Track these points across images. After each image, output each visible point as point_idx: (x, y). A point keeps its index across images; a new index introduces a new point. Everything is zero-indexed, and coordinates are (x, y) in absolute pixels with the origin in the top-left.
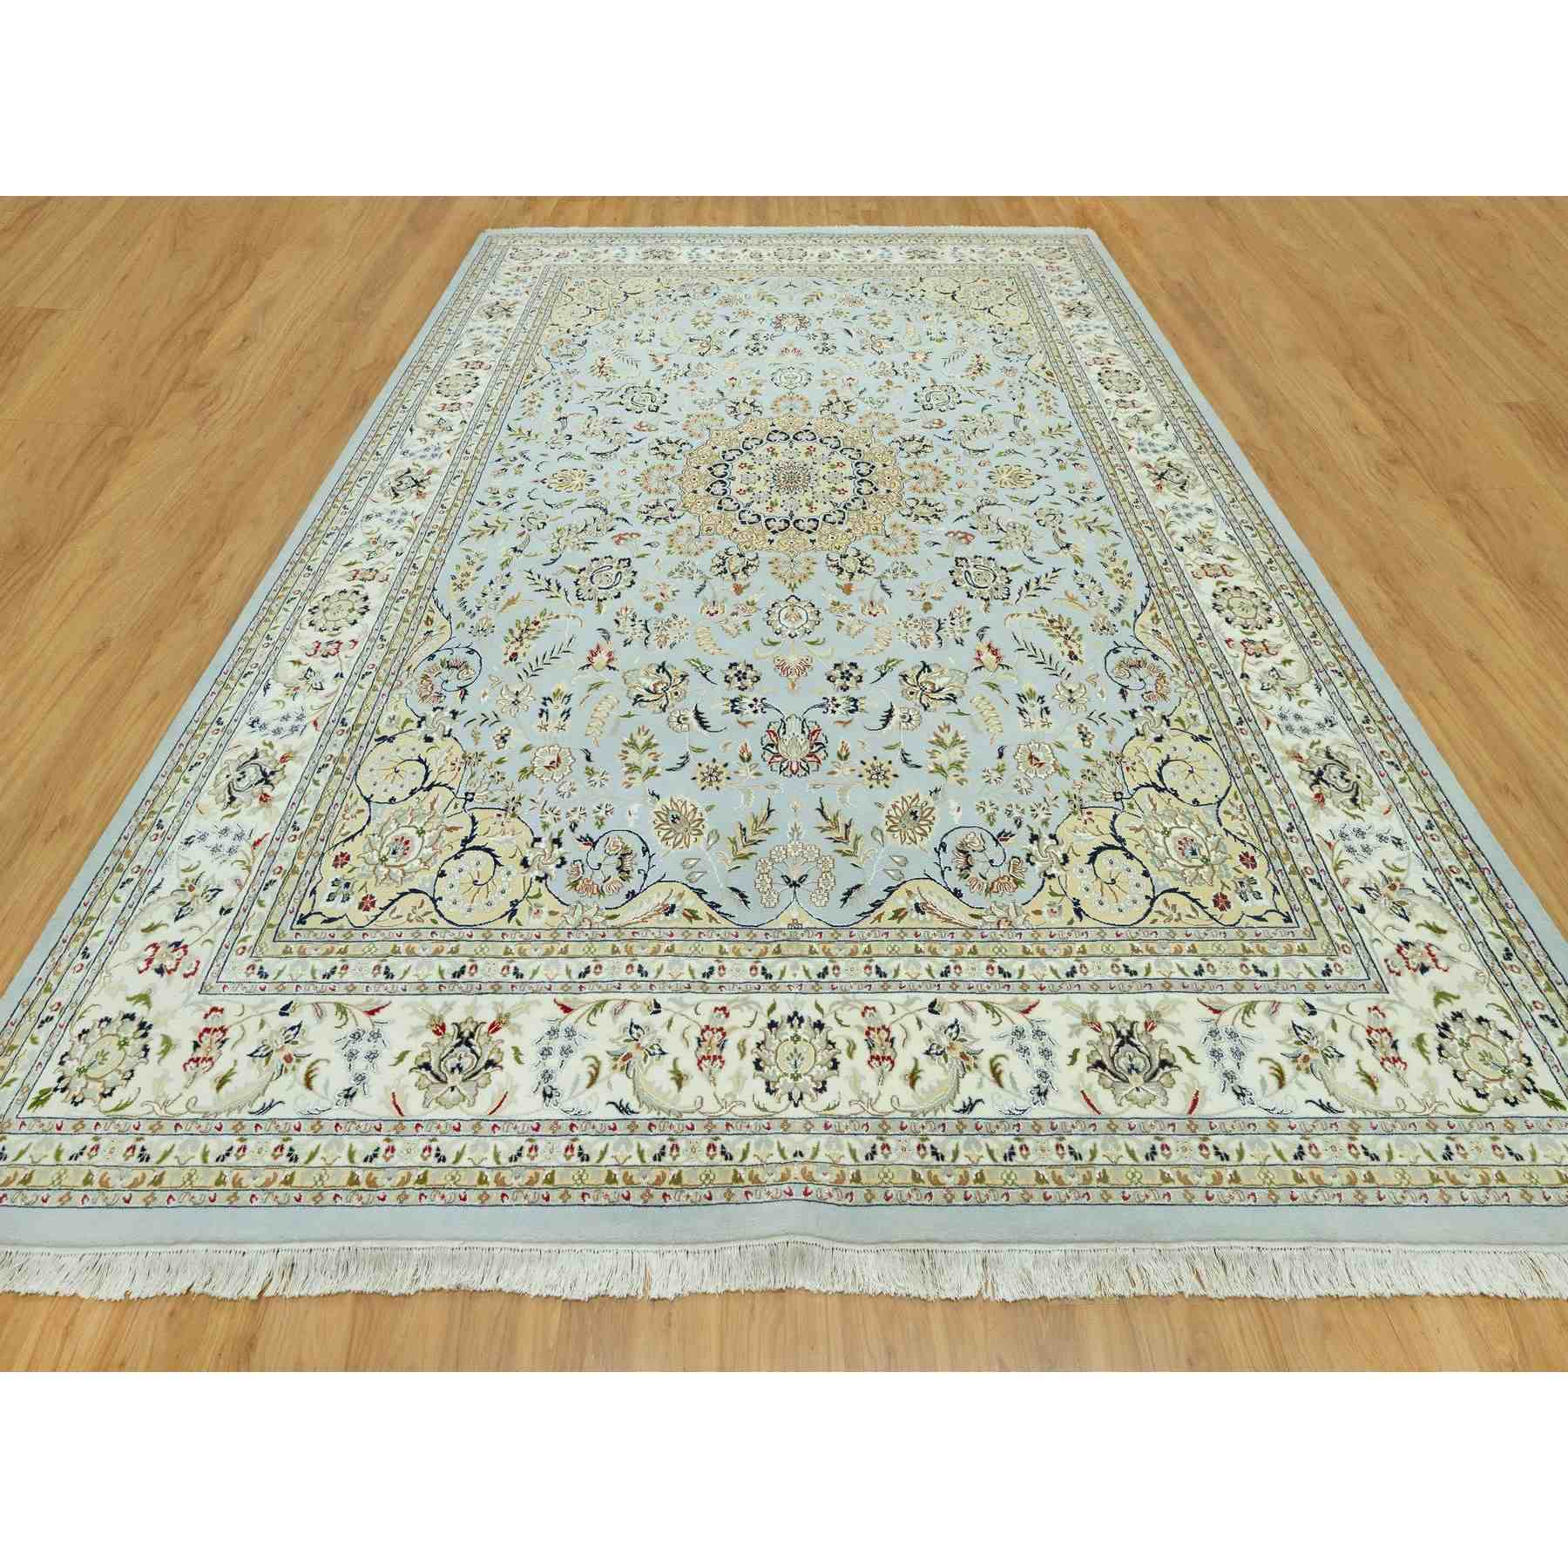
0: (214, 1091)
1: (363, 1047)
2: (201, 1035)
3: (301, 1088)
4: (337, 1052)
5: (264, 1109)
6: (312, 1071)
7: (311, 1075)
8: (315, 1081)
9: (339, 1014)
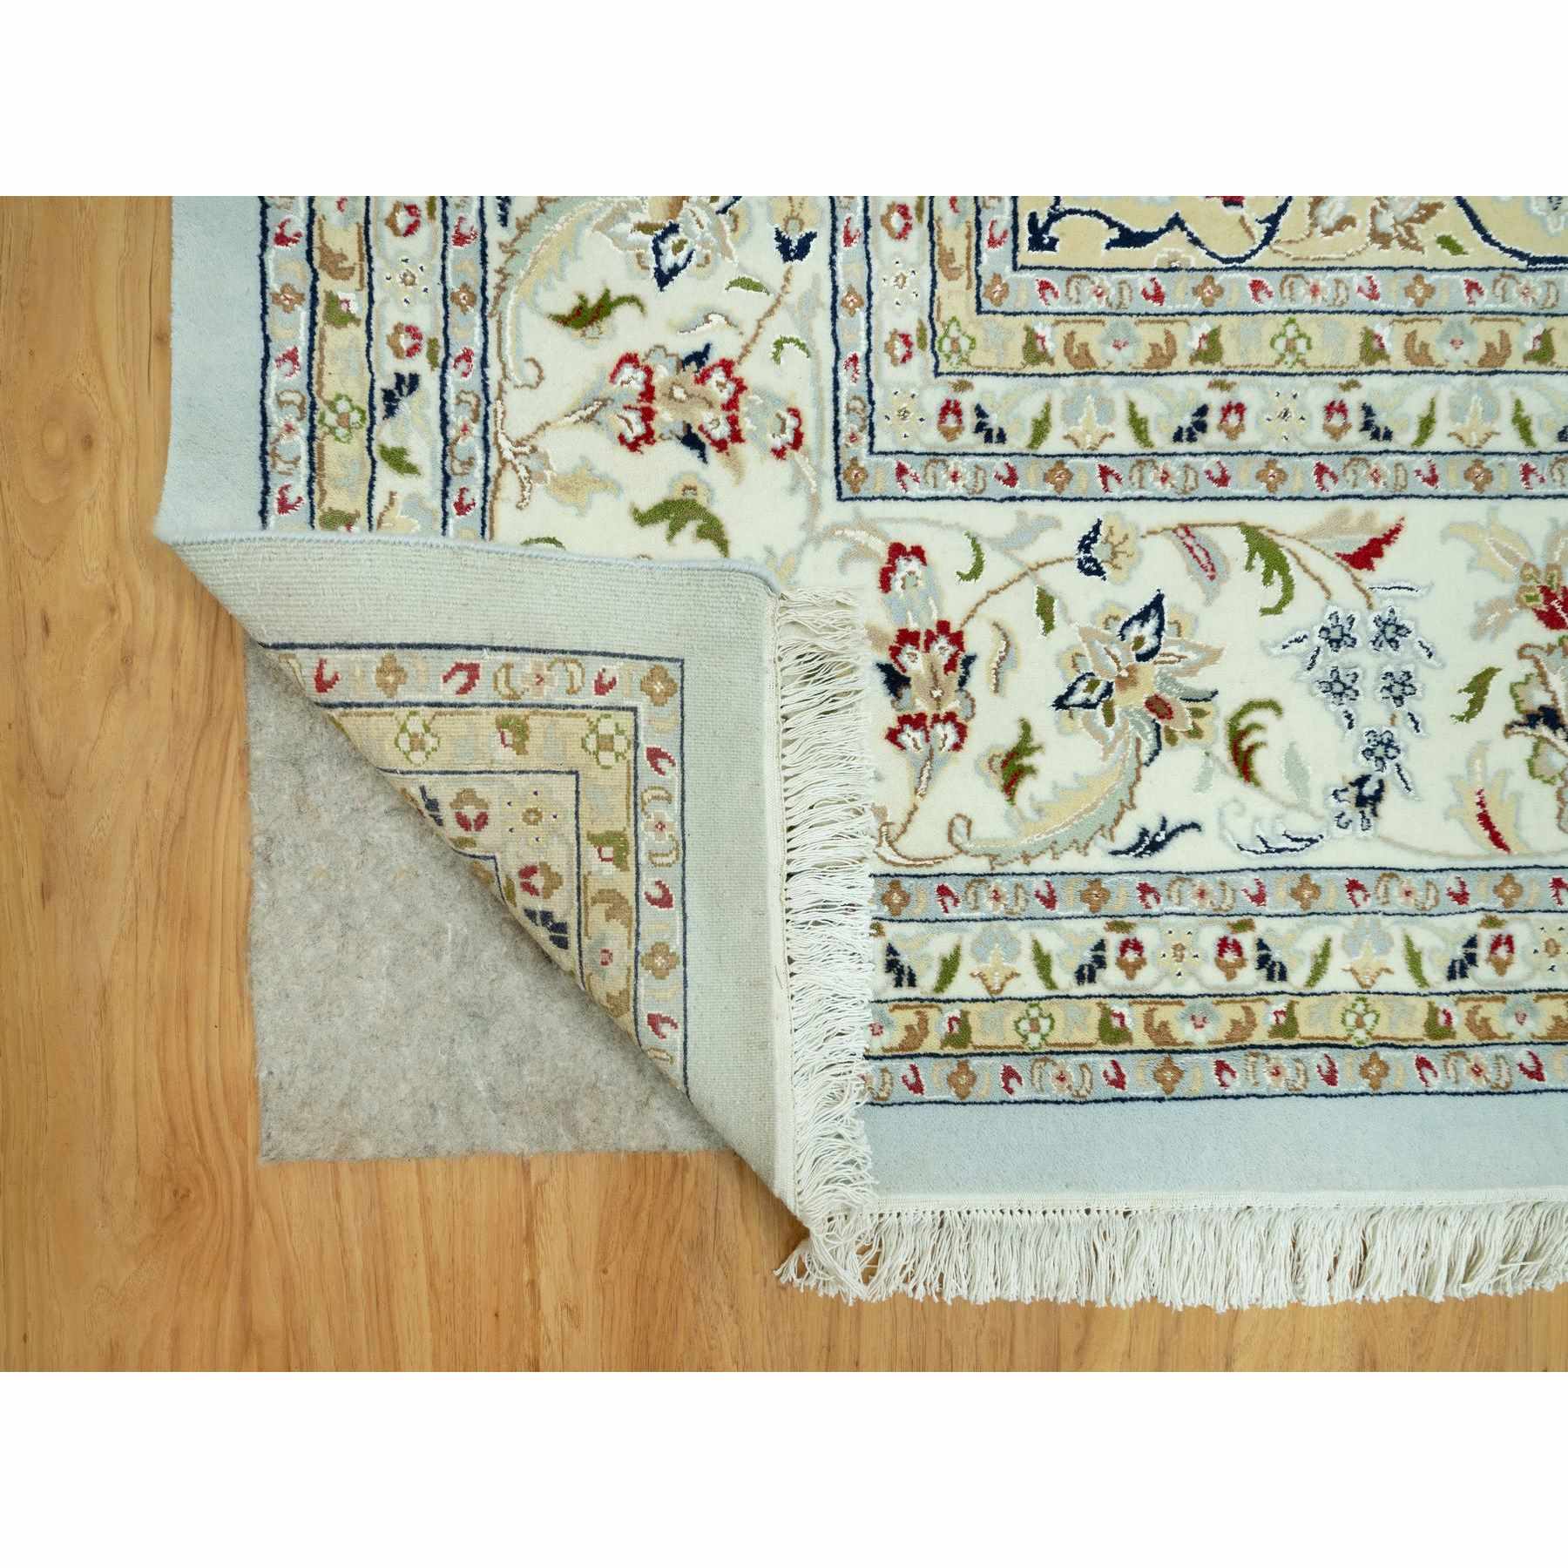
0: (1001, 798)
1: (1367, 662)
2: (895, 652)
3: (1228, 783)
4: (1296, 679)
5: (1149, 844)
6: (1244, 733)
7: (1245, 744)
8: (1260, 761)
9: (1260, 564)
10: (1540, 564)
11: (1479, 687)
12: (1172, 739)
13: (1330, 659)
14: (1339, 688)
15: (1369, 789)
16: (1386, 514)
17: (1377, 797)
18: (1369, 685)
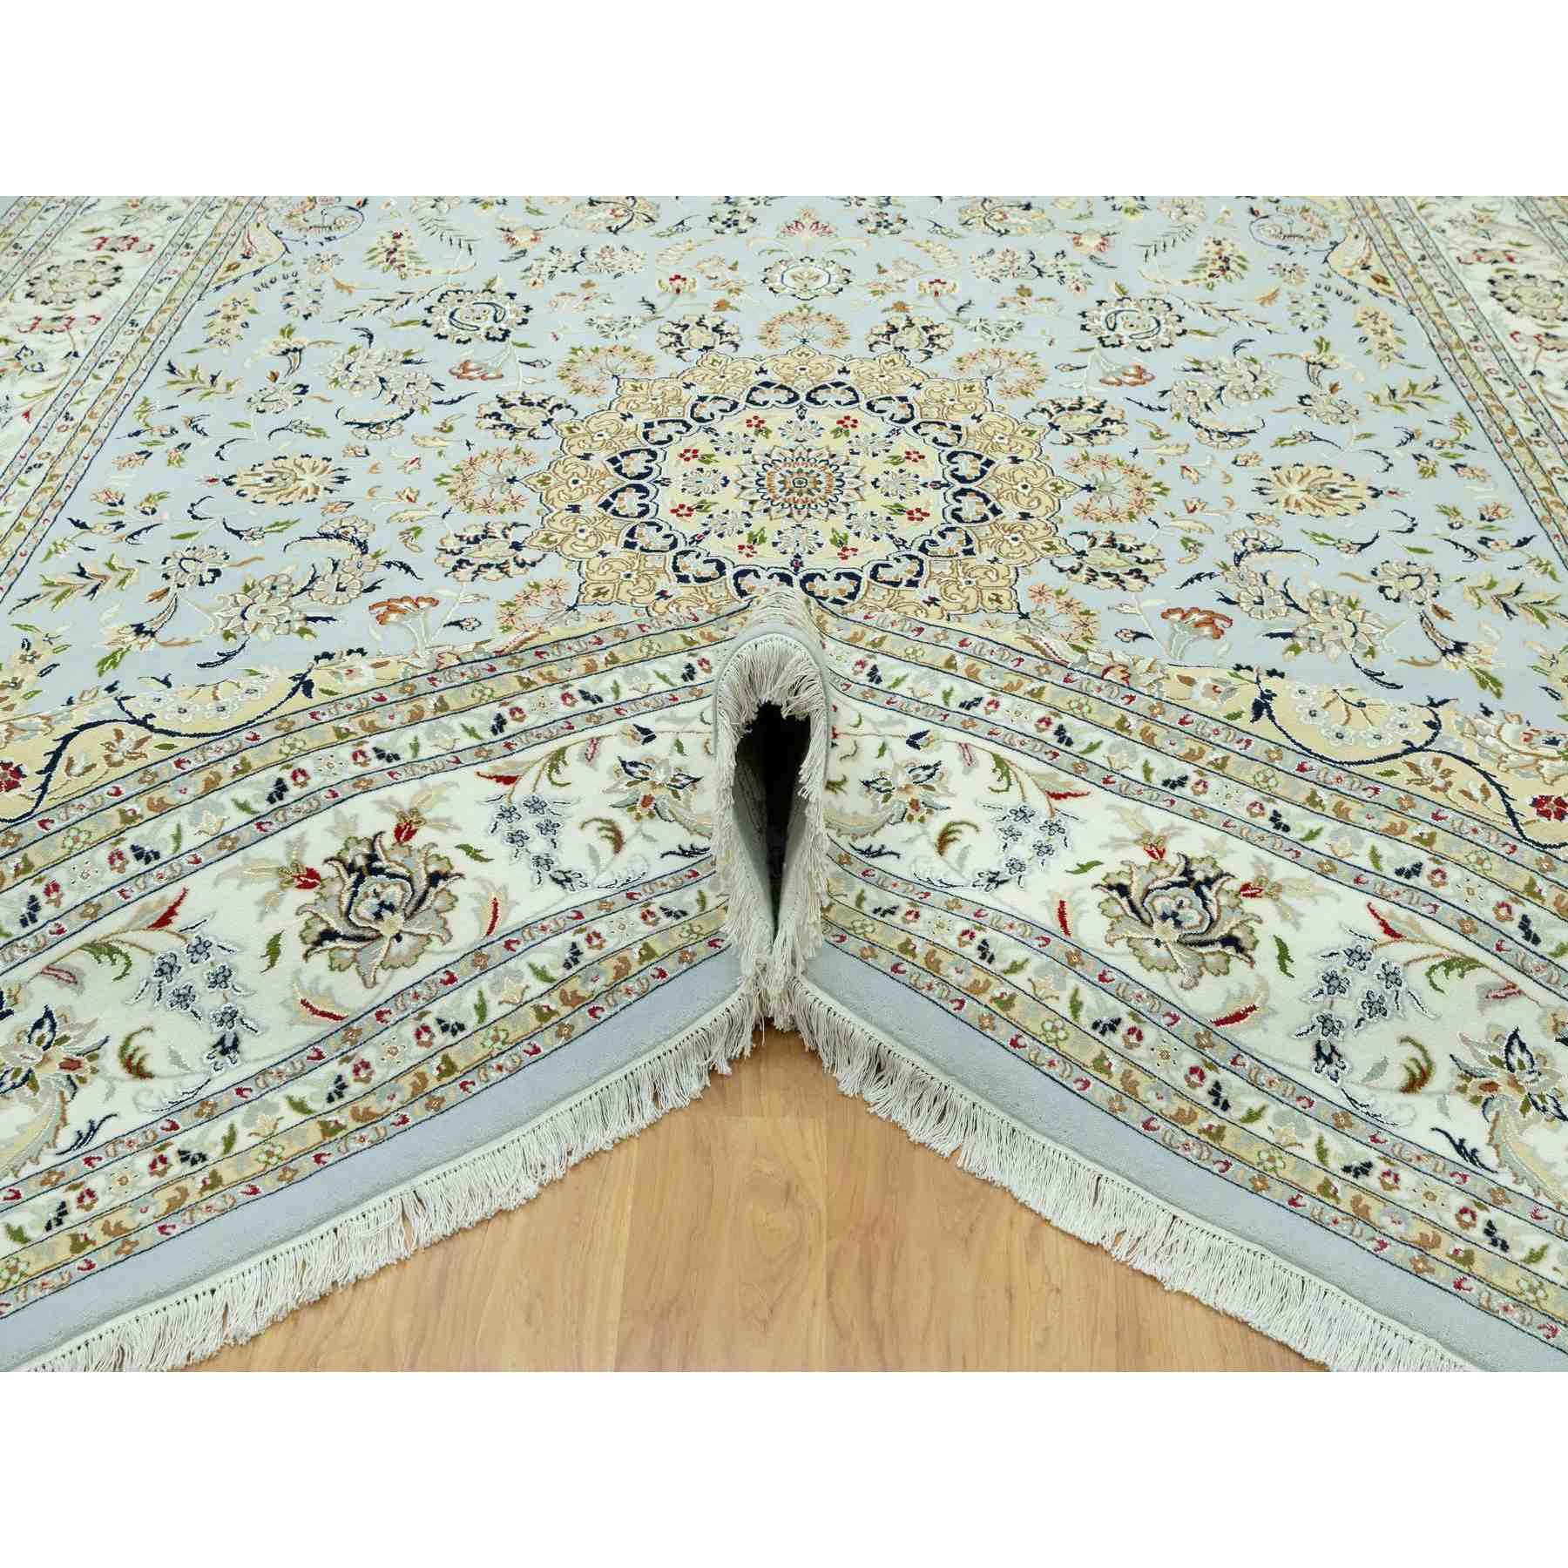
1: (193, 975)
3: (132, 1086)
4: (153, 1008)
6: (131, 1057)
7: (135, 1061)
8: (148, 1066)
9: (105, 958)
10: (286, 863)
11: (274, 949)
12: (83, 1080)
13: (170, 987)
14: (184, 998)
15: (228, 1043)
16: (172, 893)
17: (235, 1045)
18: (200, 986)
